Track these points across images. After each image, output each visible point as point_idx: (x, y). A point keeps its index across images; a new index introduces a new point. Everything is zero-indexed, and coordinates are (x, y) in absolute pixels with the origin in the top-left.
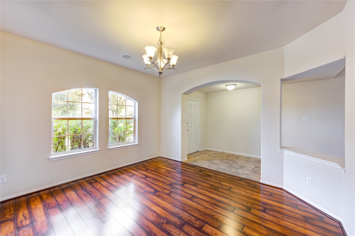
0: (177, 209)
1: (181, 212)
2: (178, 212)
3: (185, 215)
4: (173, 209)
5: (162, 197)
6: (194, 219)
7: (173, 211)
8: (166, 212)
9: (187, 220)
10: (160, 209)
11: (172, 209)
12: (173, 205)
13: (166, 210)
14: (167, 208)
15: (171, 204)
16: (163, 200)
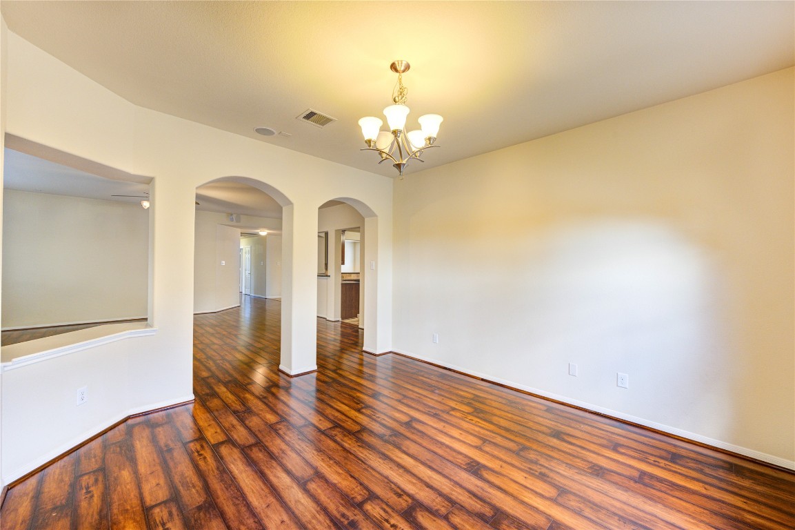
0: (360, 454)
1: (355, 449)
2: (361, 449)
3: (349, 444)
4: (368, 455)
5: (392, 489)
6: (337, 438)
7: (370, 452)
8: (383, 450)
9: (350, 436)
10: (395, 458)
11: (371, 456)
12: (365, 463)
13: (384, 454)
14: (380, 458)
15: (369, 466)
16: (387, 478)
